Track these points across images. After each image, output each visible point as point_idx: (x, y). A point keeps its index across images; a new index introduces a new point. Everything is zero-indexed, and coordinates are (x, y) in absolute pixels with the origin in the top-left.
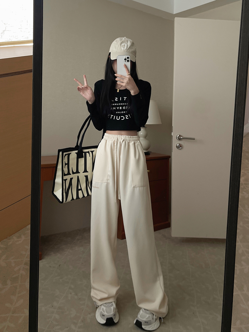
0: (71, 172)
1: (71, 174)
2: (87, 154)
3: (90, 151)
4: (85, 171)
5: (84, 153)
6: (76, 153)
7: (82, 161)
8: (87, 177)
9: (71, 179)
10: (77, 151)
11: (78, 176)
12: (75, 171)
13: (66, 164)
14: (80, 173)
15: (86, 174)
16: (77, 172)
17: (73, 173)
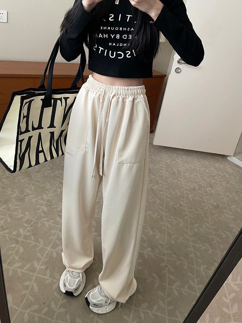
0: (30, 128)
1: (30, 131)
2: (59, 101)
3: (62, 98)
4: (52, 125)
5: (53, 100)
6: (41, 100)
7: (48, 111)
8: (52, 134)
9: (30, 138)
10: (43, 97)
11: (40, 133)
12: (36, 126)
13: (24, 117)
14: (43, 128)
15: (52, 130)
16: (40, 127)
17: (34, 129)
